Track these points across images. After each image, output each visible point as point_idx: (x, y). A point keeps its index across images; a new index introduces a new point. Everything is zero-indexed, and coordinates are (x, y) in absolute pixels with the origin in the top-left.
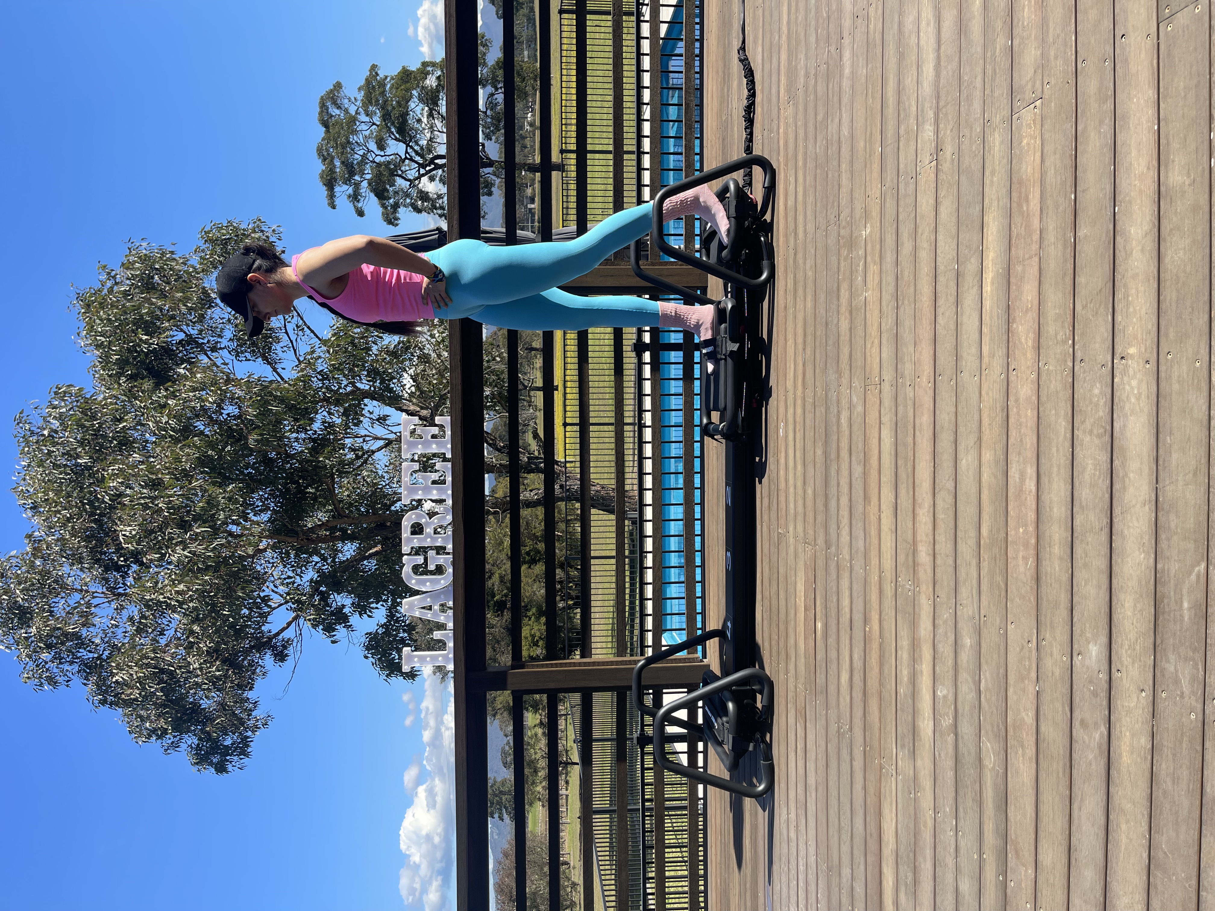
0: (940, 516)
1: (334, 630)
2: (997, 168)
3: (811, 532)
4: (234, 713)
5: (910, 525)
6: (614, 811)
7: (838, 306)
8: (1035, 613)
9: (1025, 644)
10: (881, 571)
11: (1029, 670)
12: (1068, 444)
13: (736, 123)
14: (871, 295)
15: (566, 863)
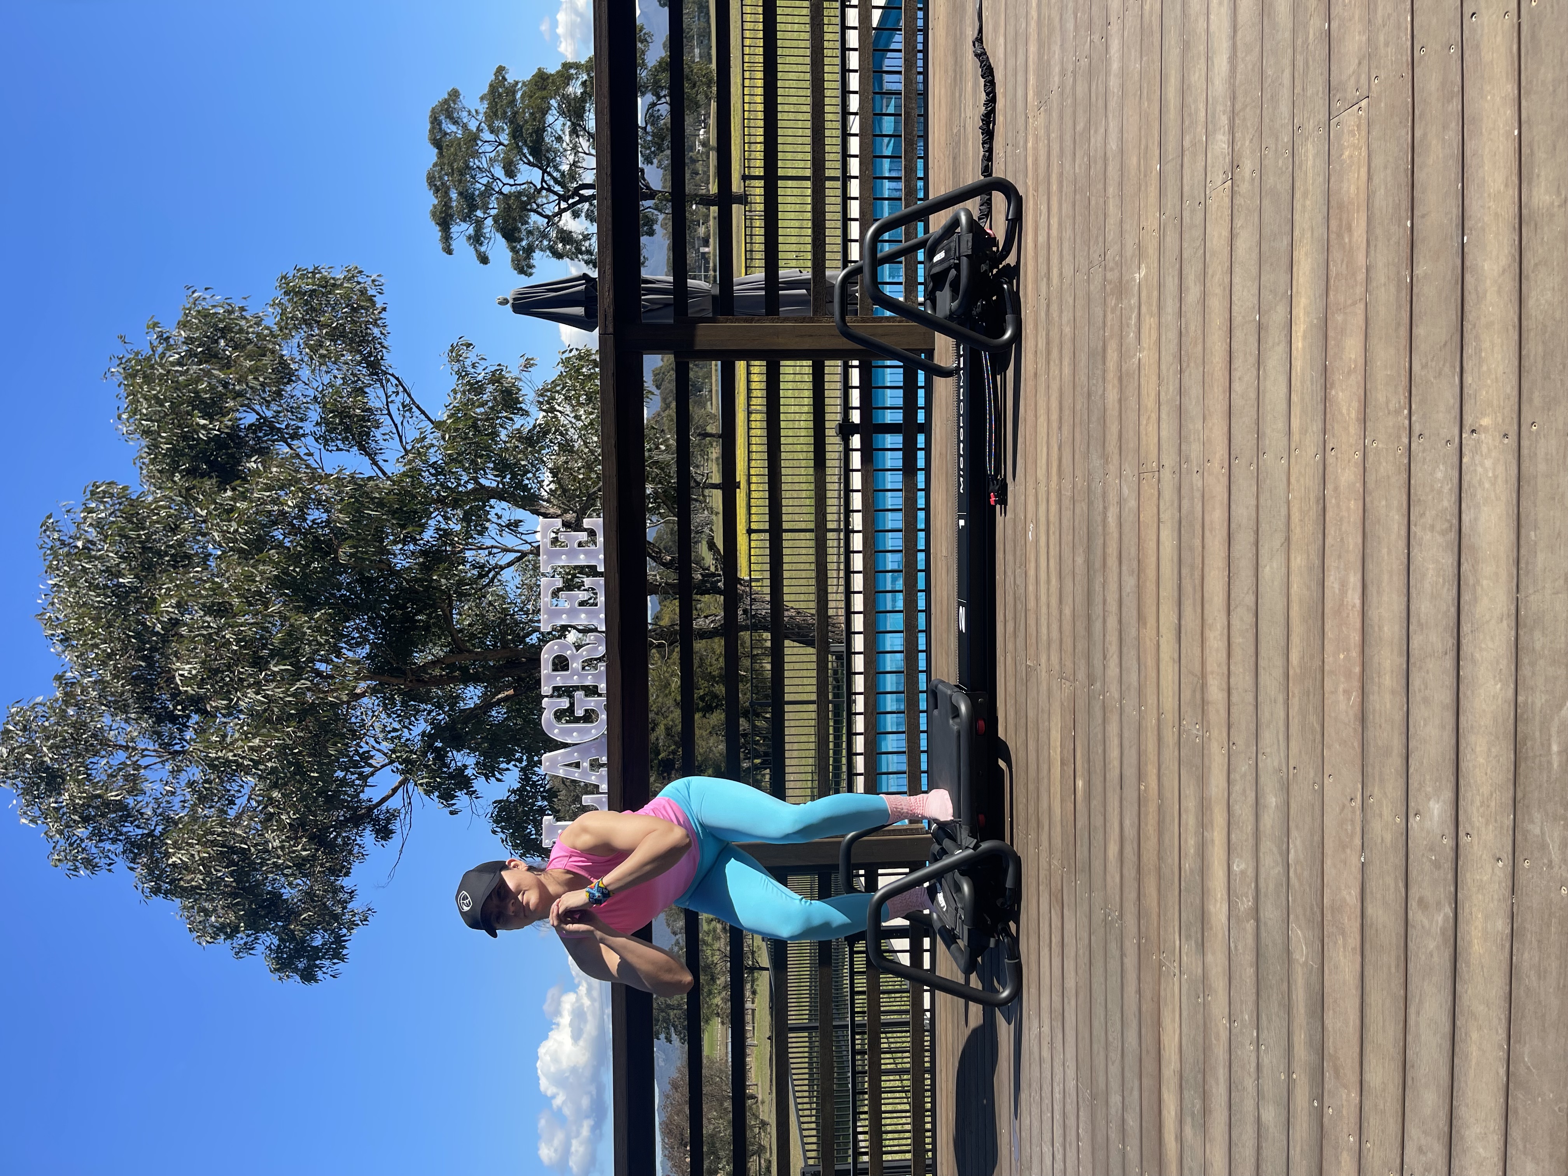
0: (1237, 640)
1: (453, 797)
2: (1311, 188)
3: (1069, 664)
4: (324, 904)
5: (1198, 652)
6: (815, 1028)
7: (1104, 371)
8: (1360, 762)
9: (1347, 803)
10: (1160, 714)
11: (1352, 836)
12: (1402, 544)
13: (970, 136)
14: (1146, 355)
15: (753, 1097)
